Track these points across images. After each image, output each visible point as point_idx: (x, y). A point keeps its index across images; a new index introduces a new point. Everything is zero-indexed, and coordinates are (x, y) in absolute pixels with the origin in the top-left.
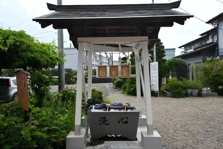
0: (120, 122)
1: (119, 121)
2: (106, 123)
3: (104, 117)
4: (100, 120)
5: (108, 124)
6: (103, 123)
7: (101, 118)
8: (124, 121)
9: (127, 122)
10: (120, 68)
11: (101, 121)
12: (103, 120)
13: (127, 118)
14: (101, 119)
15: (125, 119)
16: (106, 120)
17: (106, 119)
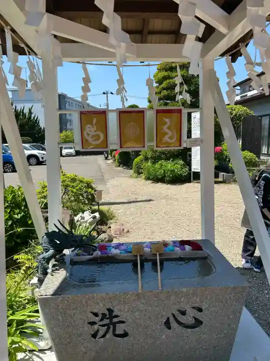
0: (174, 324)
1: (168, 319)
2: (117, 332)
3: (110, 311)
4: (93, 323)
5: (125, 335)
6: (107, 332)
7: (96, 315)
8: (188, 319)
9: (198, 323)
10: (150, 116)
11: (96, 327)
12: (106, 321)
13: (200, 310)
14: (97, 319)
15: (191, 314)
16: (115, 320)
17: (117, 316)
